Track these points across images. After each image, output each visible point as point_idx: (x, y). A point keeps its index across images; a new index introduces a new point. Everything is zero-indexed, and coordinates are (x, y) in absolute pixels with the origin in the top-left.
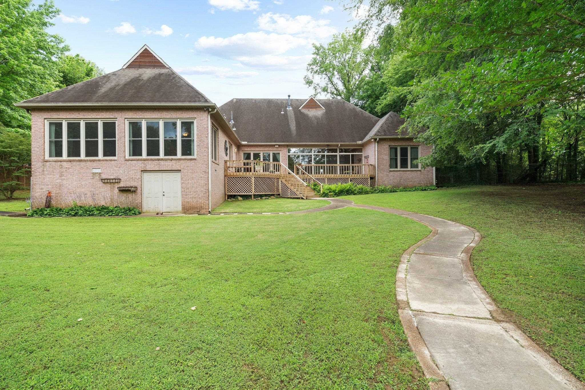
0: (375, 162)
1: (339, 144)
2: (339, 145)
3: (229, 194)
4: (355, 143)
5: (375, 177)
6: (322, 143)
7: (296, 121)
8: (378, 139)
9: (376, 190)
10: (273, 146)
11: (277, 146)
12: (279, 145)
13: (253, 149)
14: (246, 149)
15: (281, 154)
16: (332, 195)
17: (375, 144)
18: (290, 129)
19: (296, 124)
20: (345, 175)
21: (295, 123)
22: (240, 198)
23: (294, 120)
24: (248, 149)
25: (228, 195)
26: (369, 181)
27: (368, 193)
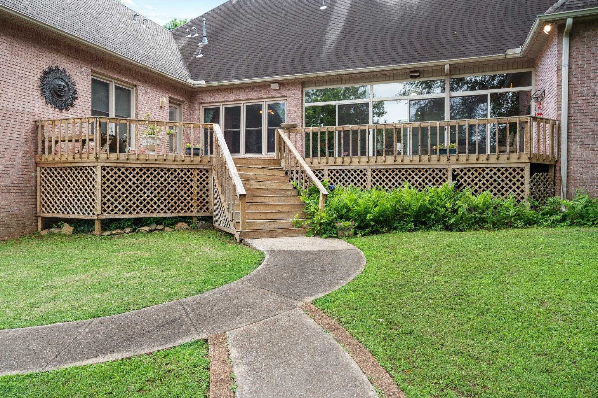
0: (559, 108)
1: (447, 64)
2: (447, 67)
3: (46, 215)
4: (501, 56)
5: (558, 161)
6: (391, 67)
7: (347, 21)
8: (570, 21)
9: (551, 213)
10: (266, 86)
11: (276, 86)
12: (282, 84)
13: (223, 97)
14: (208, 100)
15: (287, 104)
16: (348, 229)
17: (560, 43)
18: (321, 41)
19: (344, 28)
20: (434, 158)
21: (342, 25)
22: (67, 229)
23: (343, 21)
24: (214, 99)
25: (44, 219)
26: (527, 180)
27: (510, 225)
